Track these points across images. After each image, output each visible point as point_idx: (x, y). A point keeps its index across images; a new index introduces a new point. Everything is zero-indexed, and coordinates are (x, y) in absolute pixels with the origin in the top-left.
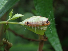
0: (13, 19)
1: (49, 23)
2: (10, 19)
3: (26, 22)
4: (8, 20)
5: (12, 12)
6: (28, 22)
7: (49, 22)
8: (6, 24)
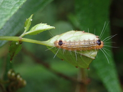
0: (32, 33)
1: (102, 45)
2: (25, 33)
3: (58, 41)
4: (23, 35)
5: (30, 19)
6: (61, 41)
7: (102, 42)
8: (17, 43)
